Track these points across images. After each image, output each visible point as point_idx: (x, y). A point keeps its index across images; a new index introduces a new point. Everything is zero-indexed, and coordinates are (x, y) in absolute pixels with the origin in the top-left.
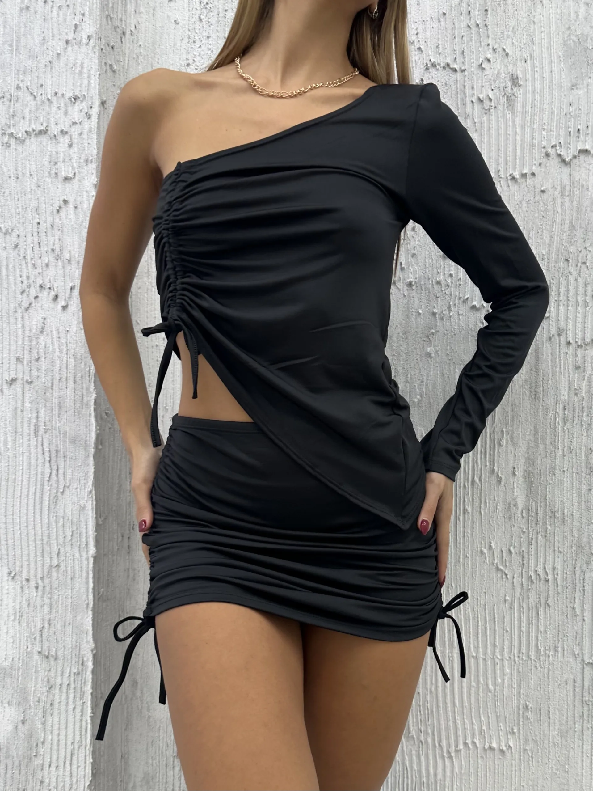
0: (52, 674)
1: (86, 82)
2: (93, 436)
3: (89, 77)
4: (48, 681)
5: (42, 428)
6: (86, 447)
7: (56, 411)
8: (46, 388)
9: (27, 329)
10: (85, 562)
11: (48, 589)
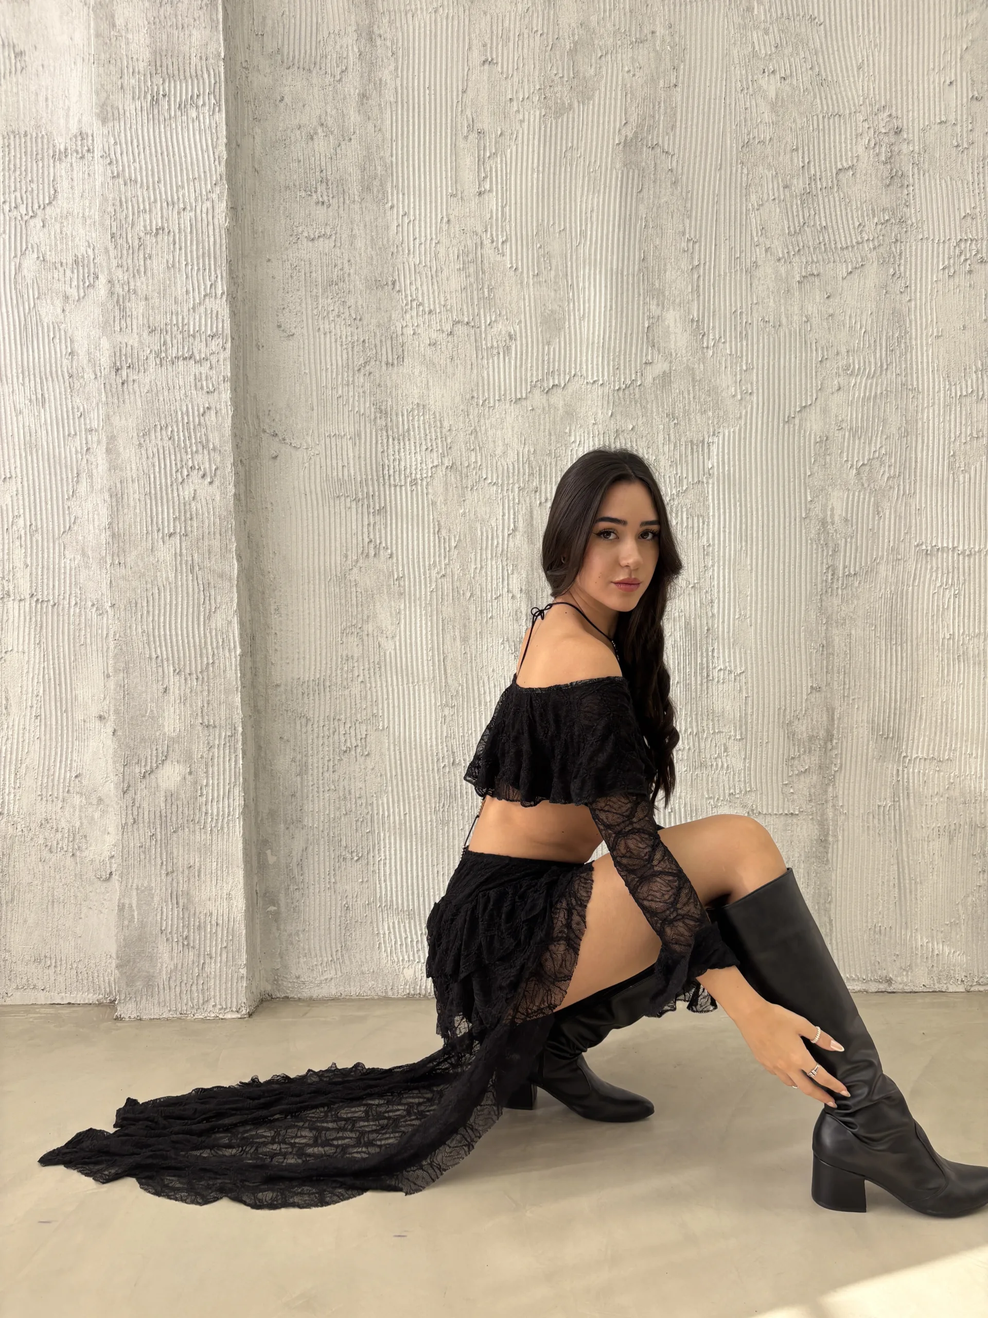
0: (211, 738)
1: (220, 325)
2: (236, 571)
3: (223, 321)
4: (208, 743)
5: (197, 568)
6: (230, 579)
7: (207, 556)
8: (198, 540)
9: (182, 498)
10: (233, 660)
11: (206, 679)
